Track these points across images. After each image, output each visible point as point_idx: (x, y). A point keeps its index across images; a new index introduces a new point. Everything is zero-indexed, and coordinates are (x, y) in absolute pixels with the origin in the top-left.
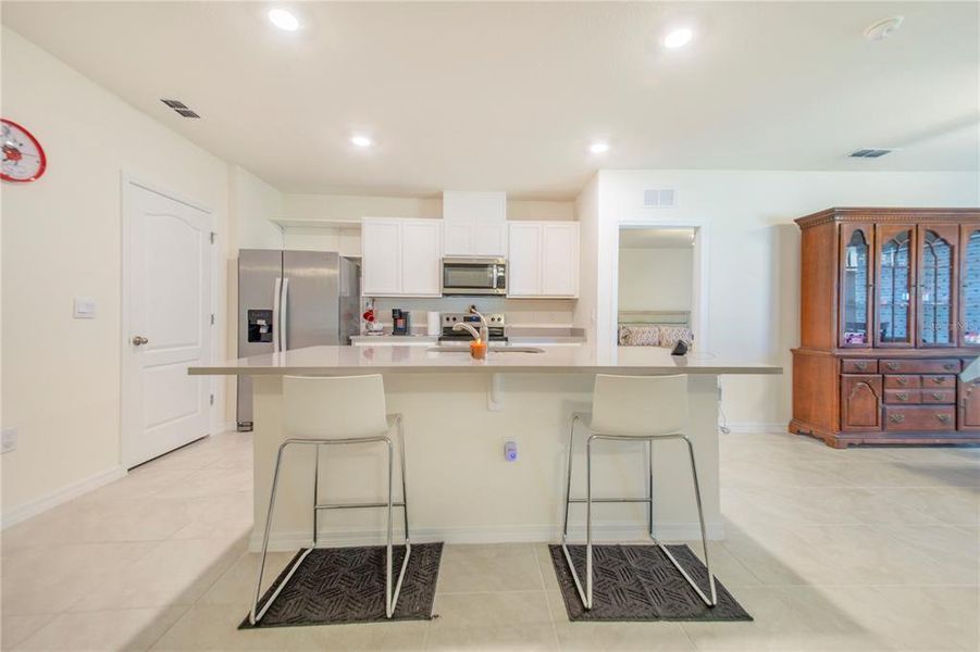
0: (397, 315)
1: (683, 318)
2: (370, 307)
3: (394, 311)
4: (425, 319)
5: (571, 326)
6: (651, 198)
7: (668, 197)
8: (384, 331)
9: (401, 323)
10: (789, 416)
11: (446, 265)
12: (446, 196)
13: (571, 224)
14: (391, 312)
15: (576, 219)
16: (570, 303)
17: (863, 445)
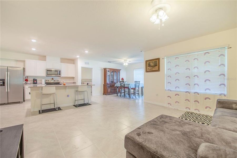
0: (35, 80)
1: (91, 80)
2: (27, 78)
3: (34, 79)
4: (41, 81)
5: (73, 82)
6: (86, 63)
7: (88, 63)
8: (31, 83)
9: (35, 82)
10: (103, 93)
11: (47, 70)
12: (47, 56)
13: (73, 65)
14: (33, 79)
15: (74, 64)
16: (73, 78)
17: (109, 95)
